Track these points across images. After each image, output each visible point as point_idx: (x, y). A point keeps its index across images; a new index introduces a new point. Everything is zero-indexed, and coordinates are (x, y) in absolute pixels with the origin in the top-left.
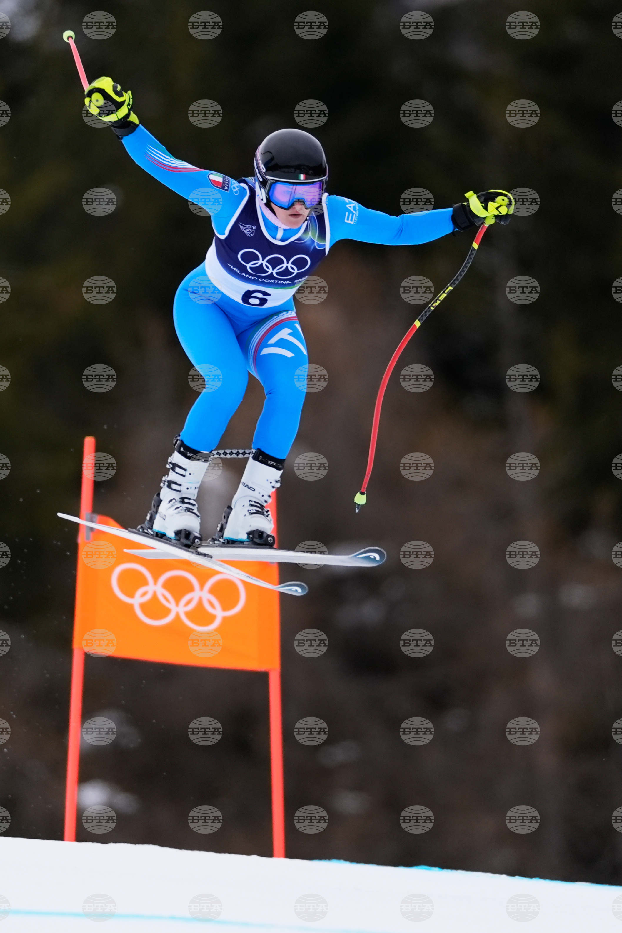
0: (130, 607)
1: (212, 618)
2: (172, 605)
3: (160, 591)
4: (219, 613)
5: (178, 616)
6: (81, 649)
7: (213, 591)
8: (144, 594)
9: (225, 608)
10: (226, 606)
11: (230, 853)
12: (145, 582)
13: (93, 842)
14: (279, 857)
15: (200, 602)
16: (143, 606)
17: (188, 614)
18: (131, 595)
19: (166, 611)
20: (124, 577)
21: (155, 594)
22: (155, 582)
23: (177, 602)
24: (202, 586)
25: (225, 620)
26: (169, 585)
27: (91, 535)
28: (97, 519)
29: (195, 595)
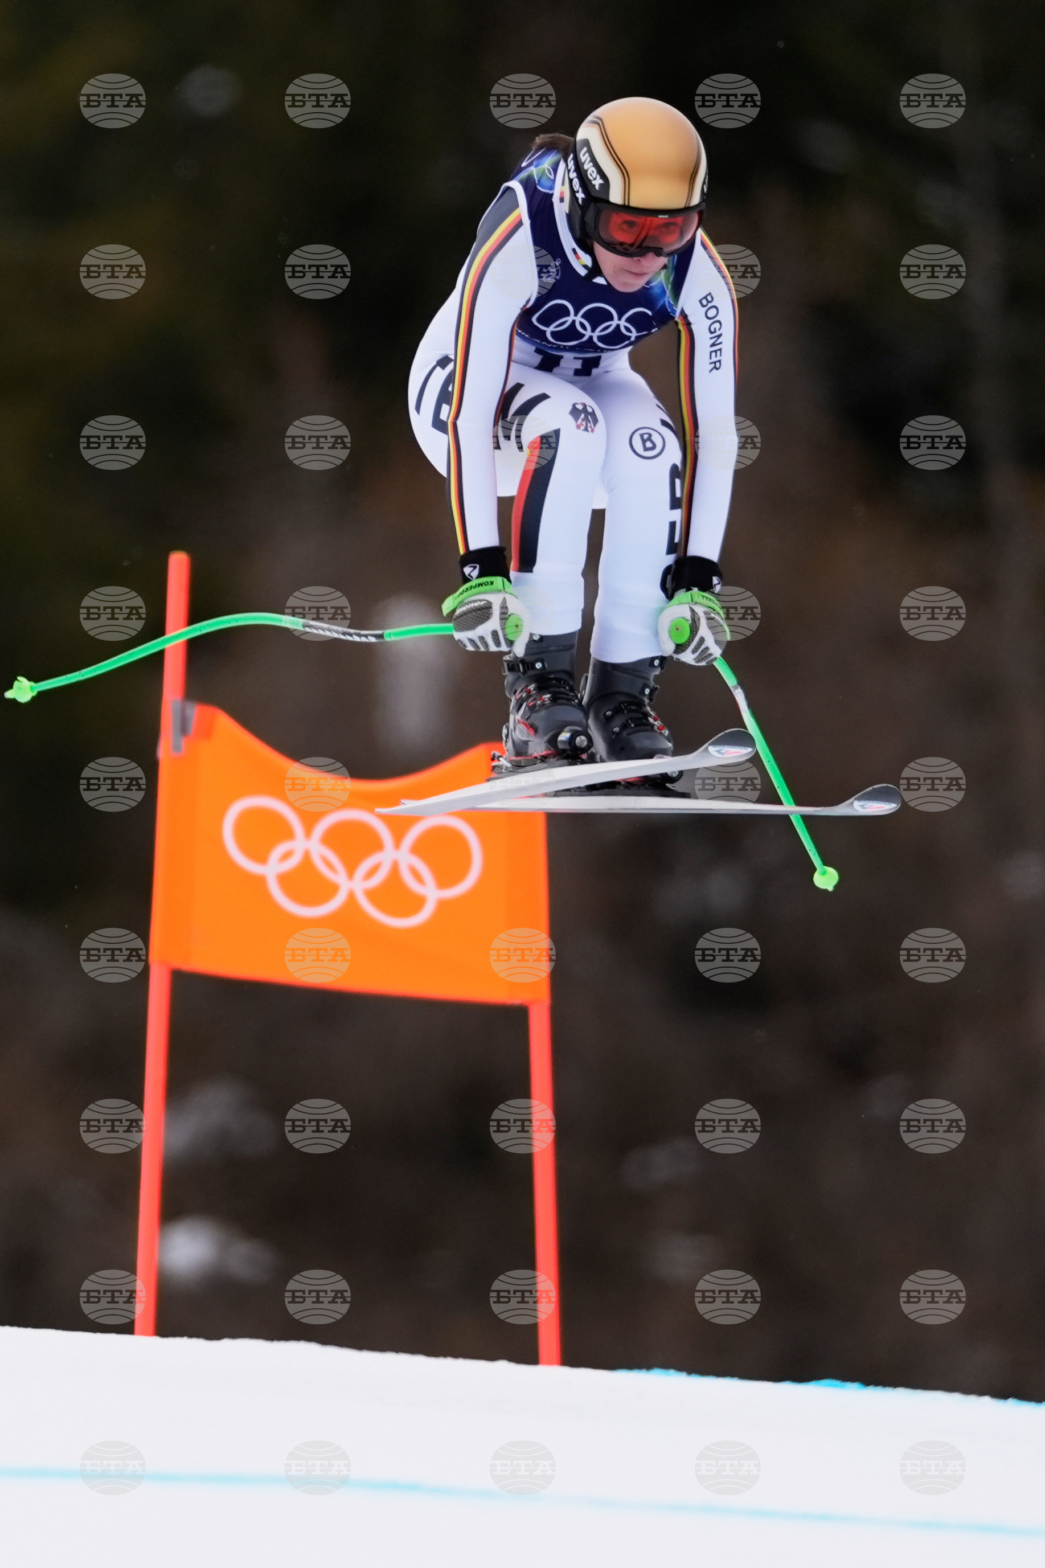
0: (260, 881)
1: (417, 903)
2: (340, 877)
3: (318, 850)
4: (432, 893)
5: (351, 897)
6: (165, 961)
7: (417, 849)
8: (287, 856)
9: (443, 882)
10: (446, 877)
11: (456, 1356)
12: (288, 834)
13: (190, 1336)
14: (550, 1363)
15: (395, 869)
16: (284, 880)
17: (372, 895)
18: (262, 858)
19: (332, 889)
20: (247, 823)
21: (307, 856)
22: (308, 834)
23: (351, 872)
24: (398, 840)
25: (443, 905)
26: (334, 838)
27: (183, 742)
28: (194, 711)
29: (386, 857)
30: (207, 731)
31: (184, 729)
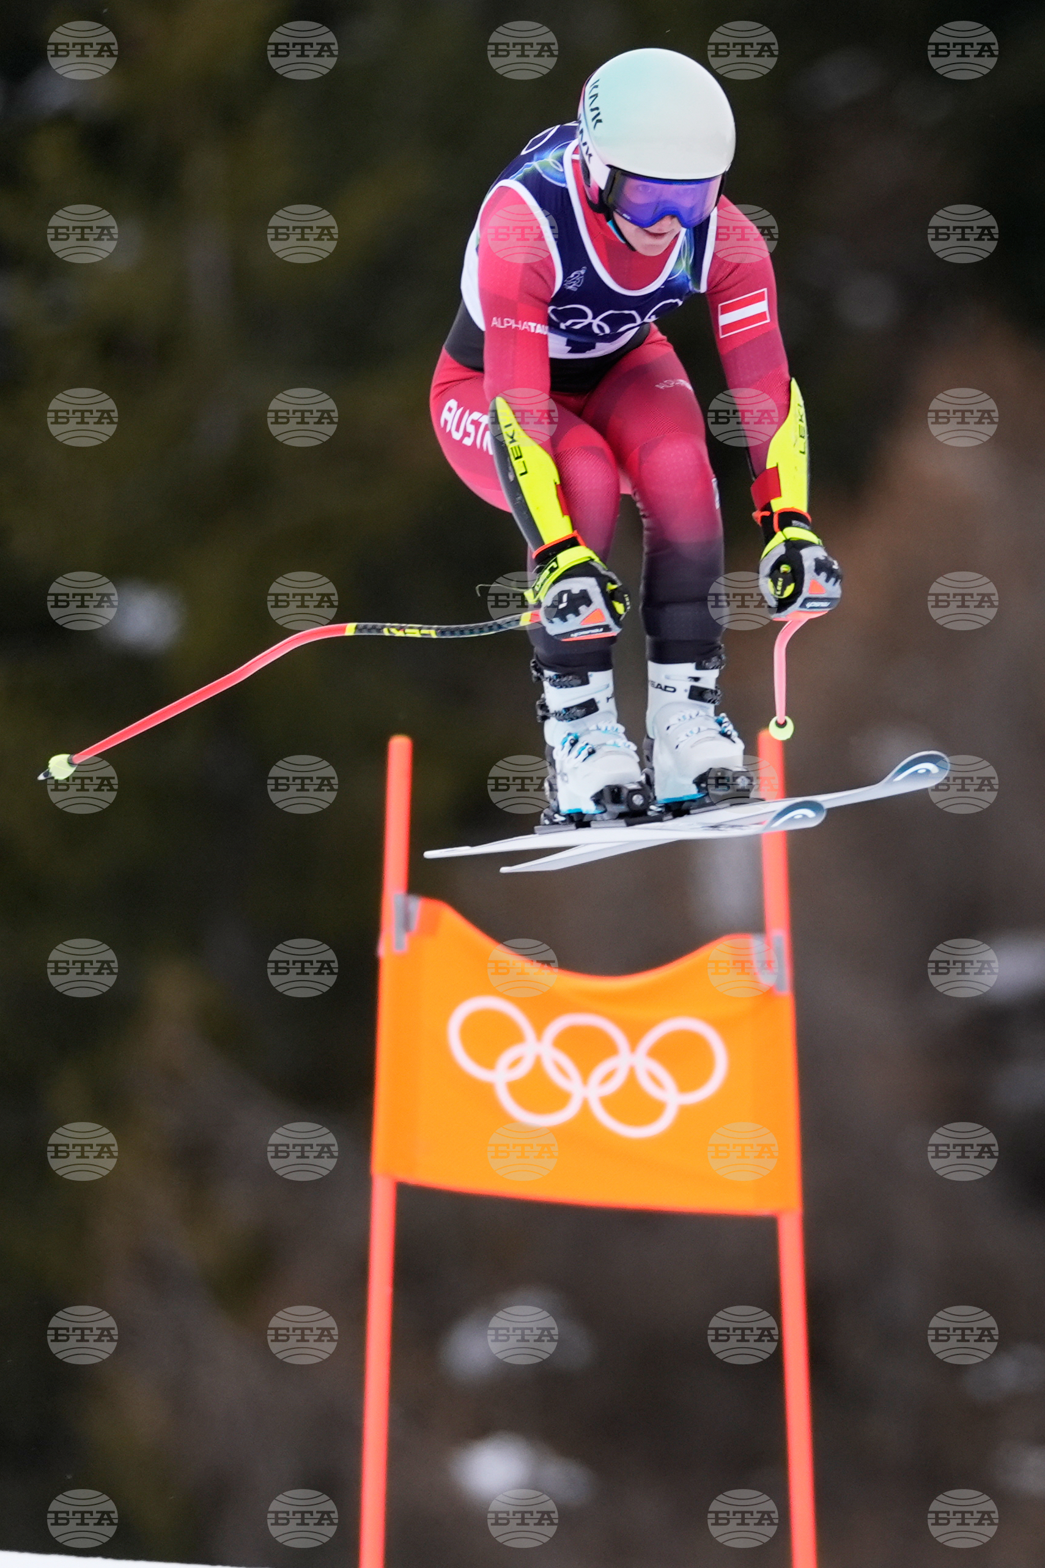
1: (655, 1109)
2: (573, 1084)
3: (550, 1054)
4: (673, 1098)
5: (585, 1107)
15: (632, 1077)
16: (514, 1088)
17: (607, 1102)
20: (474, 1027)
21: (538, 1061)
22: (539, 1037)
23: (585, 1077)
24: (633, 1045)
29: (622, 1062)
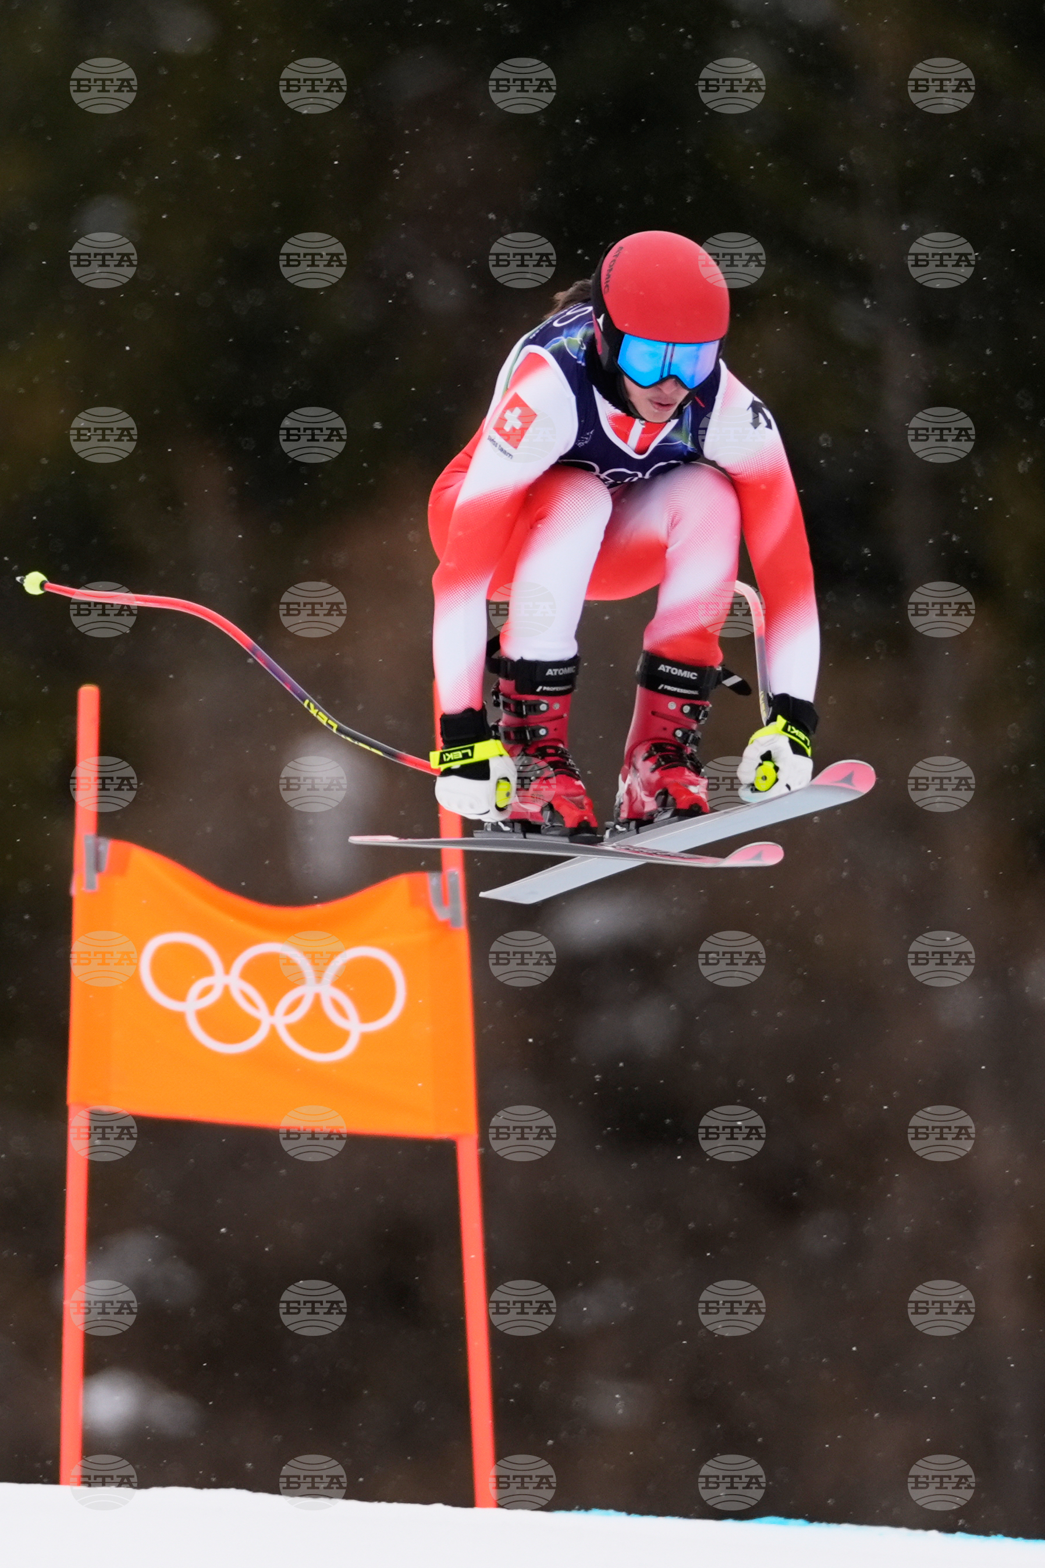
0: (179, 1018)
2: (261, 1013)
3: (238, 985)
4: (355, 1027)
5: (273, 1033)
6: (84, 1105)
8: (206, 992)
10: (369, 1011)
14: (487, 1505)
15: (317, 1003)
18: (181, 997)
19: (254, 1025)
21: (226, 989)
22: (227, 970)
23: (272, 1008)
25: (366, 1039)
26: (252, 973)
27: (96, 878)
28: (107, 846)
29: (307, 991)
30: (121, 867)
31: (97, 867)
